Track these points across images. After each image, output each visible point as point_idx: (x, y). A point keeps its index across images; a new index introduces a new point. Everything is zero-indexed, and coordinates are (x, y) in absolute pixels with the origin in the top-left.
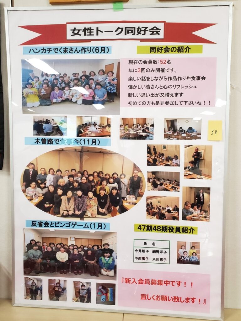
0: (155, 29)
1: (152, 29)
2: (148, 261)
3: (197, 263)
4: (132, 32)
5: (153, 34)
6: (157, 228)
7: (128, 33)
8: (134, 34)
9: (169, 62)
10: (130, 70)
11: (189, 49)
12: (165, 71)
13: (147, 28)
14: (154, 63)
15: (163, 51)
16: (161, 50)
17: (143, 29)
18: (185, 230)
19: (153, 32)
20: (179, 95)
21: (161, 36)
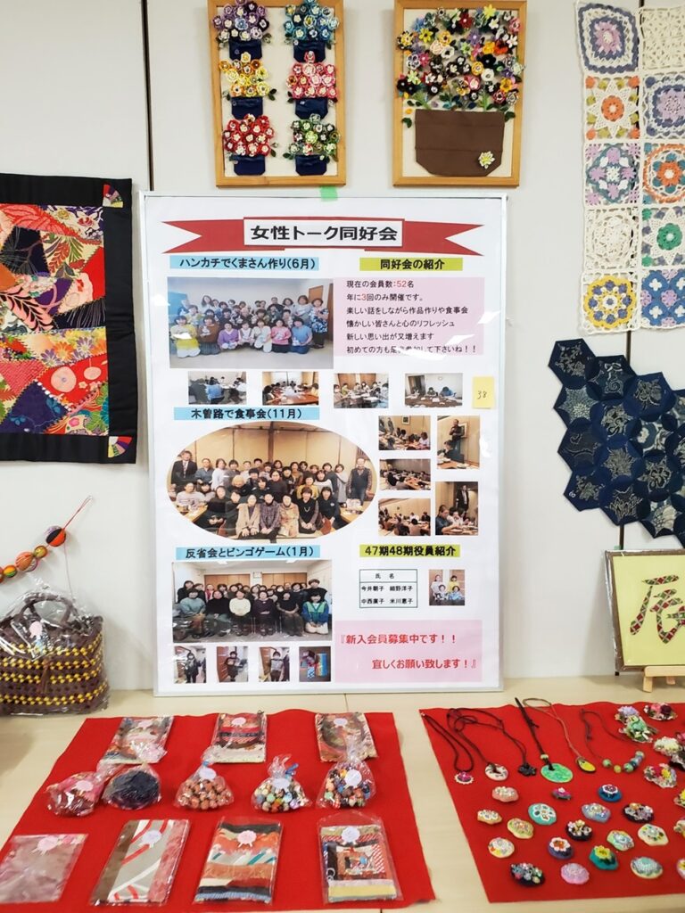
0: (388, 230)
1: (384, 231)
2: (384, 604)
3: (462, 603)
4: (352, 236)
5: (384, 239)
6: (396, 550)
7: (346, 237)
8: (356, 238)
9: (410, 284)
10: (350, 297)
11: (442, 263)
12: (405, 298)
13: (375, 229)
14: (387, 286)
15: (401, 267)
16: (399, 264)
17: (369, 231)
18: (440, 551)
19: (385, 236)
20: (427, 337)
21: (398, 242)
